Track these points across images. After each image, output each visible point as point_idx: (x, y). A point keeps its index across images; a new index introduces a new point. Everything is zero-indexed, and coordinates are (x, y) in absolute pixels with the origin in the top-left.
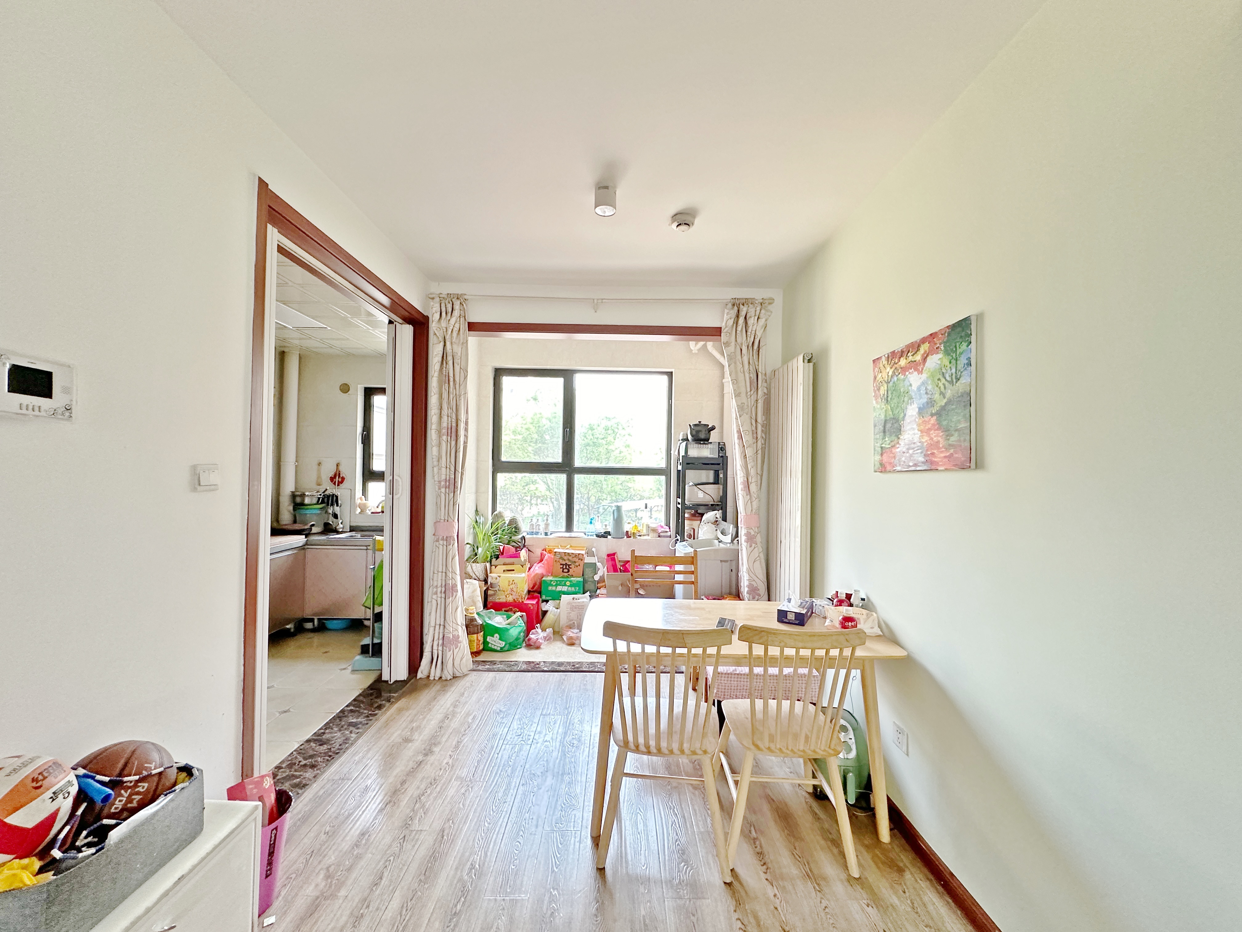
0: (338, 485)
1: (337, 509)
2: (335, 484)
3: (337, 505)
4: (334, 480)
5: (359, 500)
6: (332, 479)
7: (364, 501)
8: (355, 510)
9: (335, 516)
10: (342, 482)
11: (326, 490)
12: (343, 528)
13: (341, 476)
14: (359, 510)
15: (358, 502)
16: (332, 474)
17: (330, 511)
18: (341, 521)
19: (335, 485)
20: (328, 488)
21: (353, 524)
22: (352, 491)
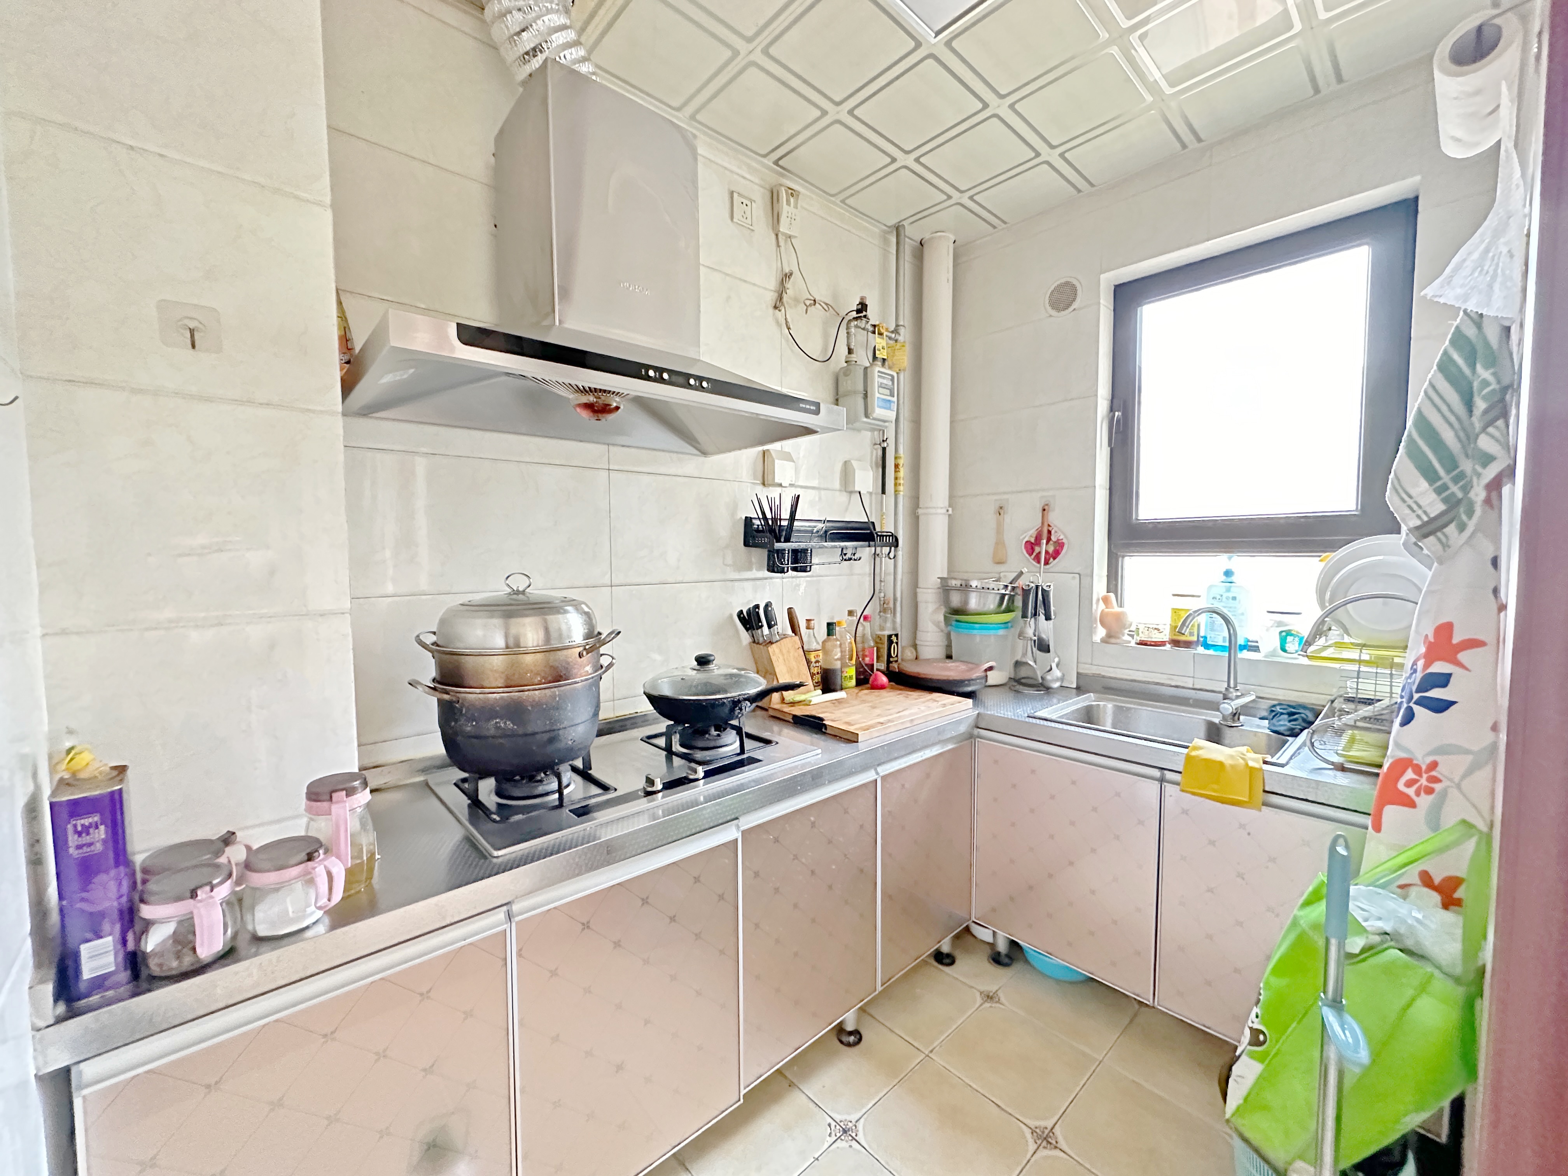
0: (1047, 563)
1: (1046, 629)
2: (1037, 559)
3: (1048, 618)
4: (1037, 549)
5: (1101, 604)
6: (1031, 547)
7: (1116, 609)
8: (1092, 631)
9: (1043, 647)
10: (1056, 554)
11: (1021, 573)
12: (1062, 679)
13: (1053, 538)
14: (1101, 632)
15: (1099, 608)
16: (1030, 535)
17: (1030, 632)
18: (1056, 660)
19: (1039, 562)
20: (1025, 570)
21: (1087, 669)
22: (1085, 577)
